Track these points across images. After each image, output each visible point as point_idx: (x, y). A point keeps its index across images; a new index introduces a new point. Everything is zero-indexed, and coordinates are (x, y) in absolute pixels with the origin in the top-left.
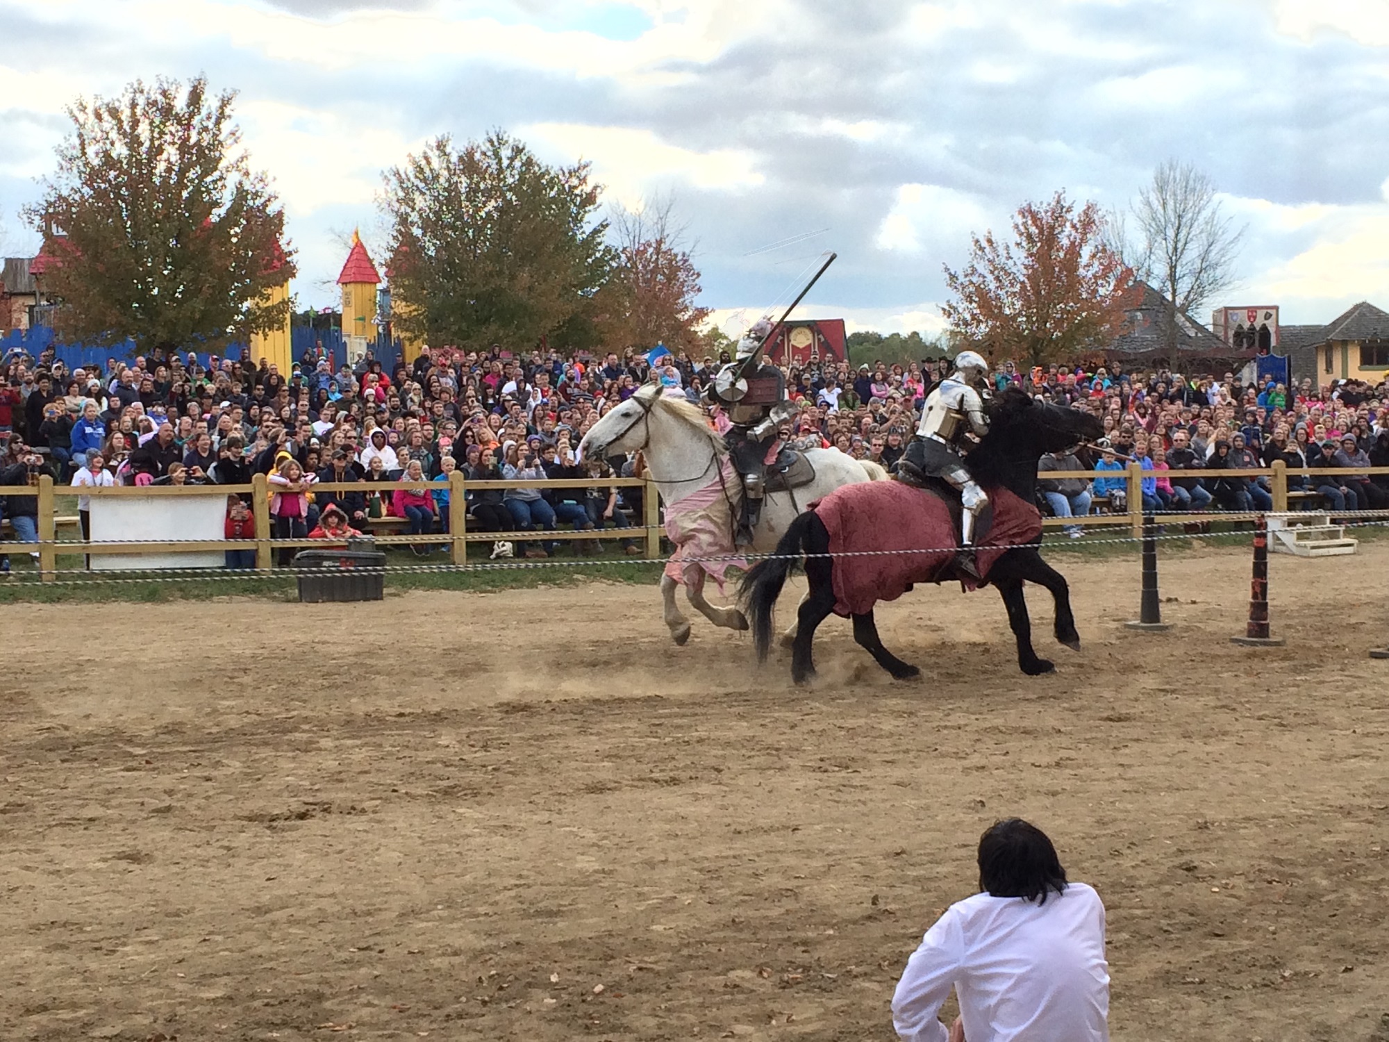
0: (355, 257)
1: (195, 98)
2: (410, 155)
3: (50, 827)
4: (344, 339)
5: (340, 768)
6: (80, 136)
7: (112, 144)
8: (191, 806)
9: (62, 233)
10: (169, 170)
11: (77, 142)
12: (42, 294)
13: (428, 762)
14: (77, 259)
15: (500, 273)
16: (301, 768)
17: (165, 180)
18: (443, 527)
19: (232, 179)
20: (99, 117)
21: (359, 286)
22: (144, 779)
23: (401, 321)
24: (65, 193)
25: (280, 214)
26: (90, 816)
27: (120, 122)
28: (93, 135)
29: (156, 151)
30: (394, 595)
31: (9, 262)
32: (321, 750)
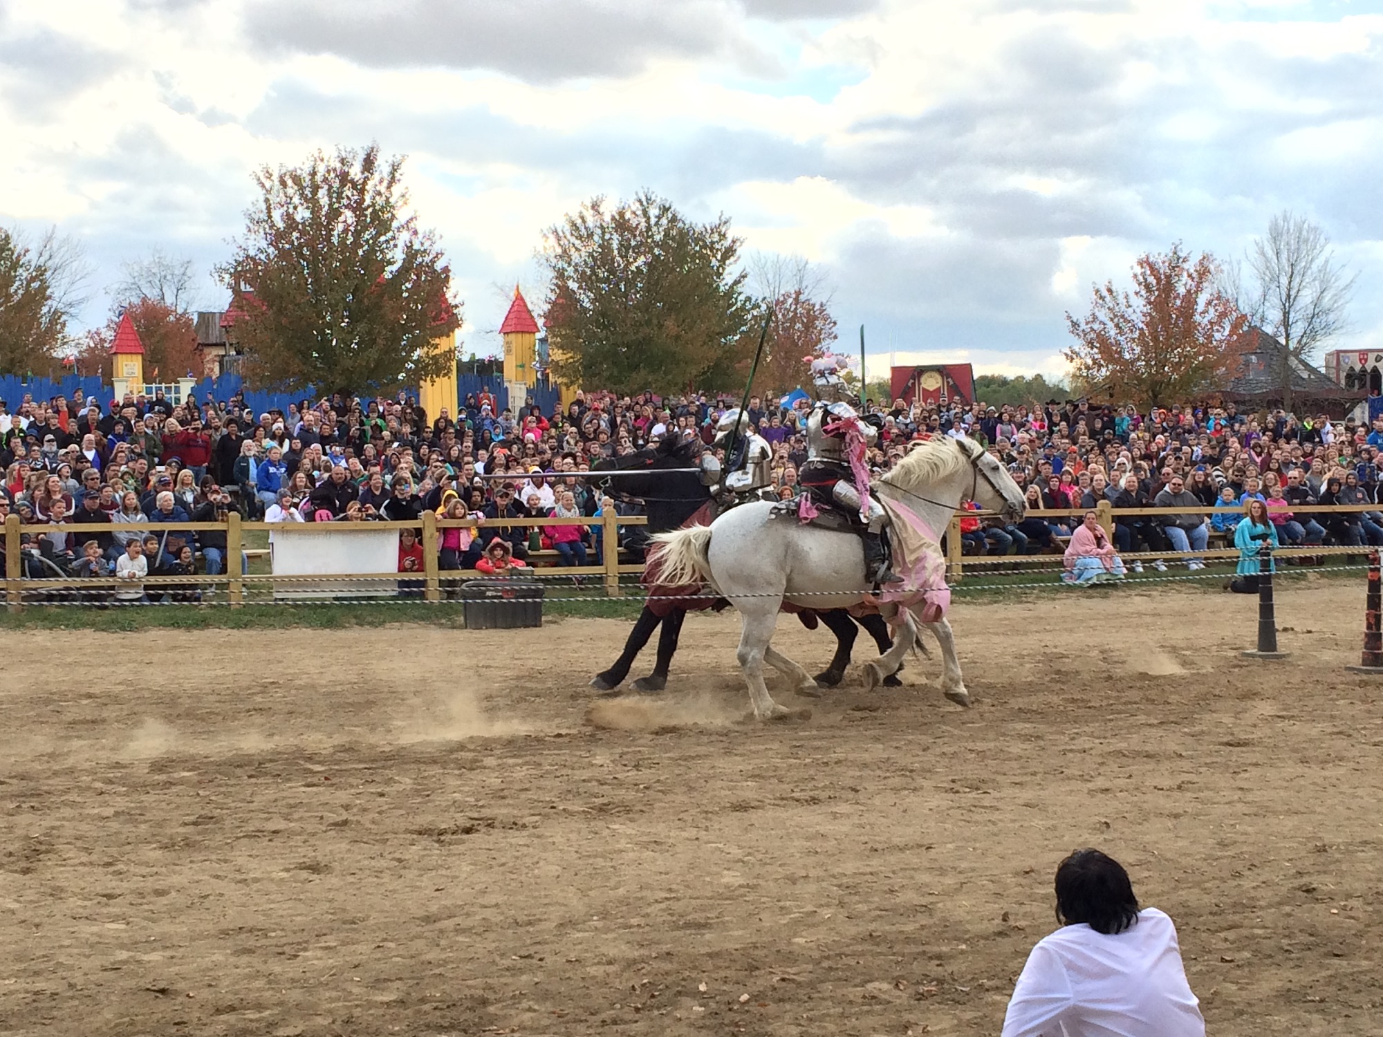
0: (515, 309)
1: (369, 164)
2: (567, 214)
3: (237, 838)
4: (506, 384)
5: (503, 786)
6: (267, 200)
7: (295, 208)
8: (366, 820)
9: (249, 289)
10: (346, 231)
11: (264, 206)
12: (231, 345)
13: (584, 781)
14: (263, 313)
15: (649, 322)
16: (466, 785)
17: (343, 241)
18: (597, 560)
19: (404, 237)
20: (284, 184)
21: (519, 335)
22: (323, 794)
23: (557, 368)
24: (252, 253)
25: (446, 270)
26: (274, 829)
27: (302, 188)
28: (278, 199)
29: (334, 214)
30: (552, 622)
31: (201, 314)
32: (485, 768)
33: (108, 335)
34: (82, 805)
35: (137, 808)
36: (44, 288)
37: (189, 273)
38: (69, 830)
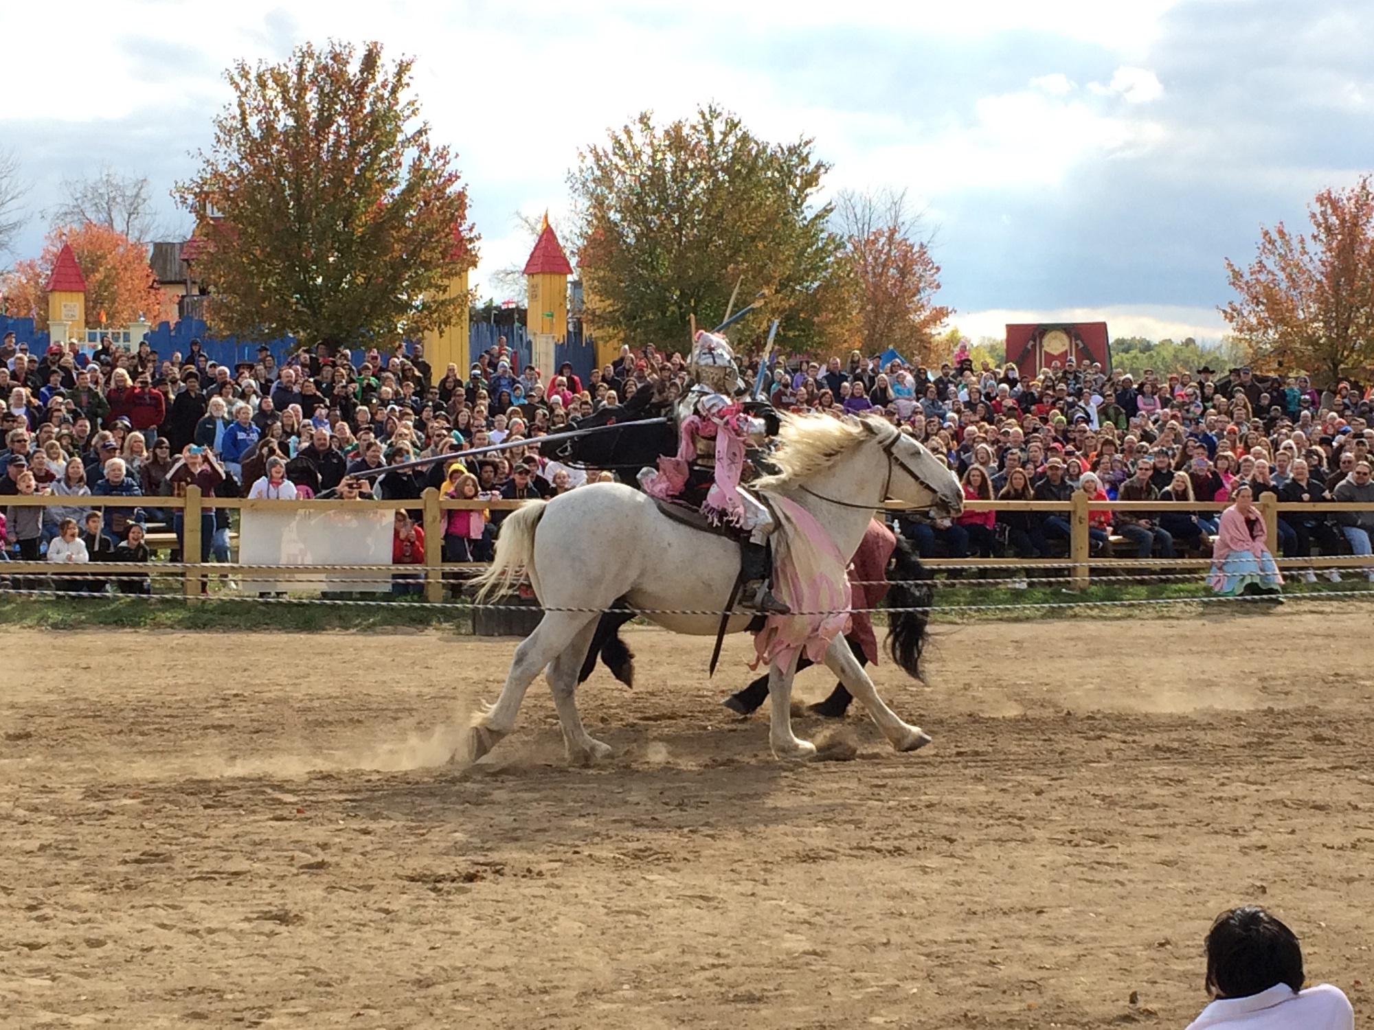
0: (543, 244)
1: (370, 62)
3: (189, 880)
4: (530, 337)
5: (516, 825)
6: (241, 105)
7: (276, 114)
8: (347, 862)
9: (217, 214)
10: (337, 144)
11: (237, 111)
12: (194, 283)
13: (615, 821)
14: (233, 243)
16: (471, 823)
17: (334, 153)
20: (263, 85)
21: (548, 276)
22: (295, 830)
23: (598, 319)
24: (222, 169)
25: (461, 196)
26: (234, 870)
27: (285, 91)
28: (256, 103)
29: (325, 122)
31: (158, 246)
32: (493, 803)
33: (44, 269)
35: (67, 841)
37: (143, 195)
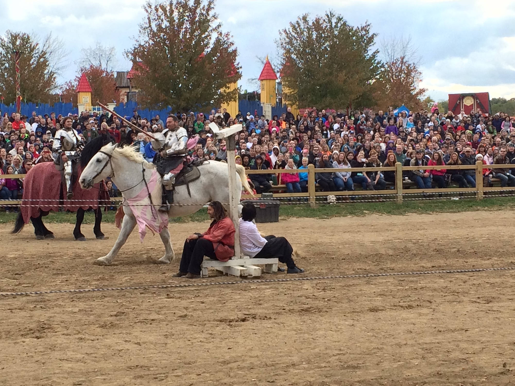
0: (266, 68)
2: (291, 23)
3: (135, 323)
4: (262, 105)
5: (260, 299)
6: (149, 18)
7: (162, 21)
8: (195, 315)
9: (140, 60)
10: (186, 32)
11: (147, 21)
12: (132, 87)
13: (298, 296)
14: (147, 72)
16: (243, 298)
17: (185, 37)
18: (305, 189)
19: (214, 36)
20: (157, 10)
21: (268, 81)
22: (175, 302)
23: (287, 97)
24: (142, 43)
25: (235, 51)
26: (152, 318)
27: (165, 12)
28: (154, 17)
29: (181, 24)
30: (283, 220)
31: (118, 73)
32: (251, 290)
33: (75, 84)
34: (64, 306)
35: (88, 308)
36: (46, 61)
37: (113, 54)
38: (58, 318)
